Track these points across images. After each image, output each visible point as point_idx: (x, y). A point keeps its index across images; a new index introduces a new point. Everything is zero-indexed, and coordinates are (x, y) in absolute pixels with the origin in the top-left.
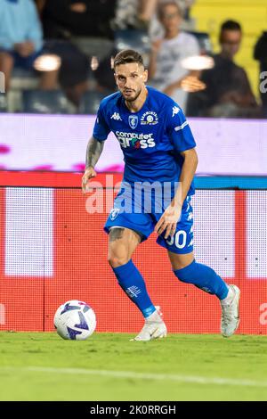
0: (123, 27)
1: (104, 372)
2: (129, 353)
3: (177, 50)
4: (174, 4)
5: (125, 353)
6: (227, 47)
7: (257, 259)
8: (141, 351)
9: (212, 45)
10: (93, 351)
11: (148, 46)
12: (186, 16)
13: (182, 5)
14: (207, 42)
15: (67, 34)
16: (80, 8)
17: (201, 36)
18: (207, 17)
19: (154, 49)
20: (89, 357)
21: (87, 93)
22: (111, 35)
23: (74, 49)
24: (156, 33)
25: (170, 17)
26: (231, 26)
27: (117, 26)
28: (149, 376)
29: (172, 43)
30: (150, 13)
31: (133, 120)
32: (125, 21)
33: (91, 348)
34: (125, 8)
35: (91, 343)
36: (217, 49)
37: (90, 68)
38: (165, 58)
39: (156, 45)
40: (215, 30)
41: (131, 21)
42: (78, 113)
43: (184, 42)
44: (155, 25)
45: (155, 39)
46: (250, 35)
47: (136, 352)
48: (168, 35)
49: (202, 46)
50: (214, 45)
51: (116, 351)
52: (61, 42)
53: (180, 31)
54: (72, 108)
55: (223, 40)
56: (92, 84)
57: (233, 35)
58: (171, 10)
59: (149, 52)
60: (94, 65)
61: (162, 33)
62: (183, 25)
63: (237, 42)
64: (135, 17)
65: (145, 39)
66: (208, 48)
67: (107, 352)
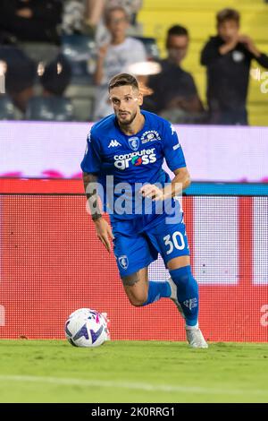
0: (69, 32)
1: (51, 379)
2: (76, 360)
3: (124, 56)
4: (121, 9)
5: (72, 360)
6: (174, 52)
7: (204, 265)
8: (88, 358)
9: (159, 51)
10: (40, 358)
11: (95, 52)
12: (133, 21)
13: (128, 10)
14: (153, 47)
15: (13, 39)
16: (26, 13)
17: (147, 42)
18: (154, 22)
19: (101, 55)
20: (36, 364)
21: (33, 99)
22: (58, 41)
23: (21, 54)
24: (103, 38)
25: (117, 22)
26: (177, 31)
27: (63, 31)
28: (97, 383)
29: (118, 48)
30: (96, 18)
31: (133, 142)
32: (72, 27)
33: (38, 355)
34: (71, 13)
35: (37, 350)
36: (164, 55)
37: (36, 73)
38: (112, 64)
39: (103, 50)
40: (162, 35)
41: (78, 26)
42: (24, 119)
43: (131, 48)
44: (101, 31)
45: (102, 44)
46: (198, 40)
47: (83, 359)
48: (115, 40)
49: (149, 51)
50: (161, 50)
51: (63, 358)
52: (6, 47)
53: (127, 36)
54: (18, 114)
55: (170, 45)
56: (38, 90)
57: (180, 40)
58: (118, 15)
59: (96, 57)
60: (40, 71)
61: (108, 39)
62: (130, 30)
63: (184, 48)
64: (82, 22)
65: (91, 45)
66: (155, 53)
67: (54, 359)
